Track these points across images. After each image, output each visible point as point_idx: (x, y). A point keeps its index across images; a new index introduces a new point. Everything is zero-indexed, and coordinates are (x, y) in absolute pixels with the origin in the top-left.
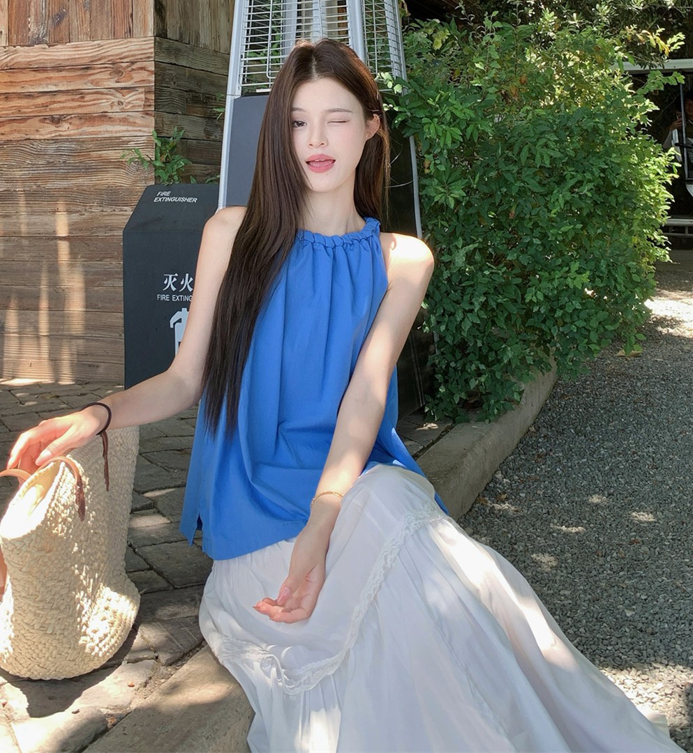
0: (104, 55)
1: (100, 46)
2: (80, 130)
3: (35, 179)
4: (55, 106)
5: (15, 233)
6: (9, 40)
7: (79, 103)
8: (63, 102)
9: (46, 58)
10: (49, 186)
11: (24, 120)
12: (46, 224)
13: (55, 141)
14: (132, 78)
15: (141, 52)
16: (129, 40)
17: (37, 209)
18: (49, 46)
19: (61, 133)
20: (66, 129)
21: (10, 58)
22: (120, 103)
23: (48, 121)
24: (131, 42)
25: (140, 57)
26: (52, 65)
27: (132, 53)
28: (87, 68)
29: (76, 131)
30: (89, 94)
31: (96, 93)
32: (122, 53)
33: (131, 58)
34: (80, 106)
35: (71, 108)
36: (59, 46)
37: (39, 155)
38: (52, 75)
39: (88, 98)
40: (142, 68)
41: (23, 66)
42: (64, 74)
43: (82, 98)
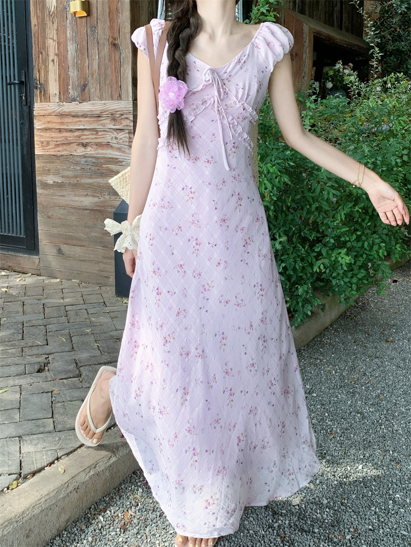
0: (107, 109)
1: (105, 104)
2: (97, 152)
3: (76, 177)
4: (84, 137)
5: (67, 205)
6: (60, 98)
7: (96, 136)
8: (87, 135)
9: (79, 110)
10: (82, 181)
11: (69, 144)
12: (82, 202)
13: (85, 157)
14: (122, 124)
15: (126, 109)
16: (120, 101)
17: (77, 193)
18: (80, 103)
19: (88, 153)
20: (90, 151)
21: (60, 109)
22: (116, 138)
23: (80, 145)
24: (121, 103)
25: (125, 112)
26: (82, 114)
27: (121, 109)
28: (99, 117)
29: (94, 152)
30: (100, 131)
31: (104, 131)
32: (116, 109)
33: (121, 112)
34: (96, 138)
35: (92, 139)
36: (84, 103)
37: (77, 164)
38: (81, 119)
39: (100, 133)
40: (126, 118)
41: (67, 114)
42: (87, 119)
43: (97, 133)
